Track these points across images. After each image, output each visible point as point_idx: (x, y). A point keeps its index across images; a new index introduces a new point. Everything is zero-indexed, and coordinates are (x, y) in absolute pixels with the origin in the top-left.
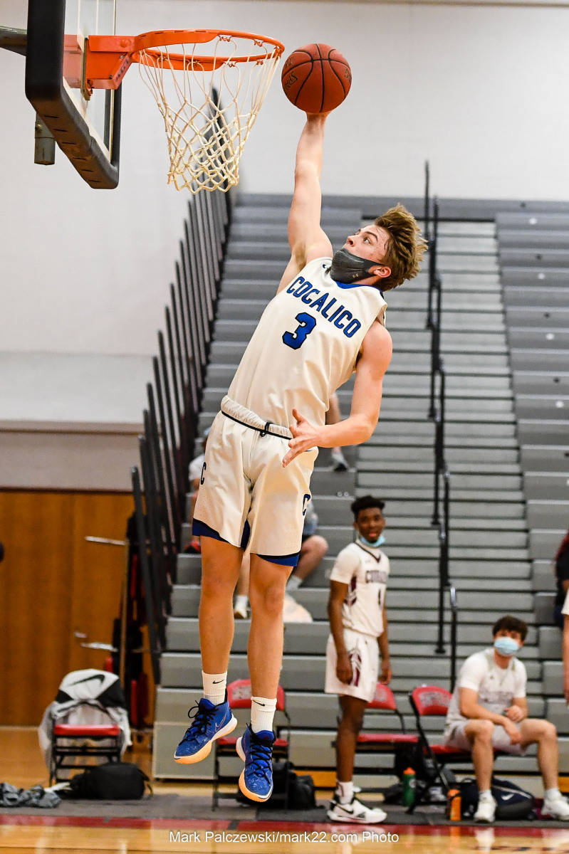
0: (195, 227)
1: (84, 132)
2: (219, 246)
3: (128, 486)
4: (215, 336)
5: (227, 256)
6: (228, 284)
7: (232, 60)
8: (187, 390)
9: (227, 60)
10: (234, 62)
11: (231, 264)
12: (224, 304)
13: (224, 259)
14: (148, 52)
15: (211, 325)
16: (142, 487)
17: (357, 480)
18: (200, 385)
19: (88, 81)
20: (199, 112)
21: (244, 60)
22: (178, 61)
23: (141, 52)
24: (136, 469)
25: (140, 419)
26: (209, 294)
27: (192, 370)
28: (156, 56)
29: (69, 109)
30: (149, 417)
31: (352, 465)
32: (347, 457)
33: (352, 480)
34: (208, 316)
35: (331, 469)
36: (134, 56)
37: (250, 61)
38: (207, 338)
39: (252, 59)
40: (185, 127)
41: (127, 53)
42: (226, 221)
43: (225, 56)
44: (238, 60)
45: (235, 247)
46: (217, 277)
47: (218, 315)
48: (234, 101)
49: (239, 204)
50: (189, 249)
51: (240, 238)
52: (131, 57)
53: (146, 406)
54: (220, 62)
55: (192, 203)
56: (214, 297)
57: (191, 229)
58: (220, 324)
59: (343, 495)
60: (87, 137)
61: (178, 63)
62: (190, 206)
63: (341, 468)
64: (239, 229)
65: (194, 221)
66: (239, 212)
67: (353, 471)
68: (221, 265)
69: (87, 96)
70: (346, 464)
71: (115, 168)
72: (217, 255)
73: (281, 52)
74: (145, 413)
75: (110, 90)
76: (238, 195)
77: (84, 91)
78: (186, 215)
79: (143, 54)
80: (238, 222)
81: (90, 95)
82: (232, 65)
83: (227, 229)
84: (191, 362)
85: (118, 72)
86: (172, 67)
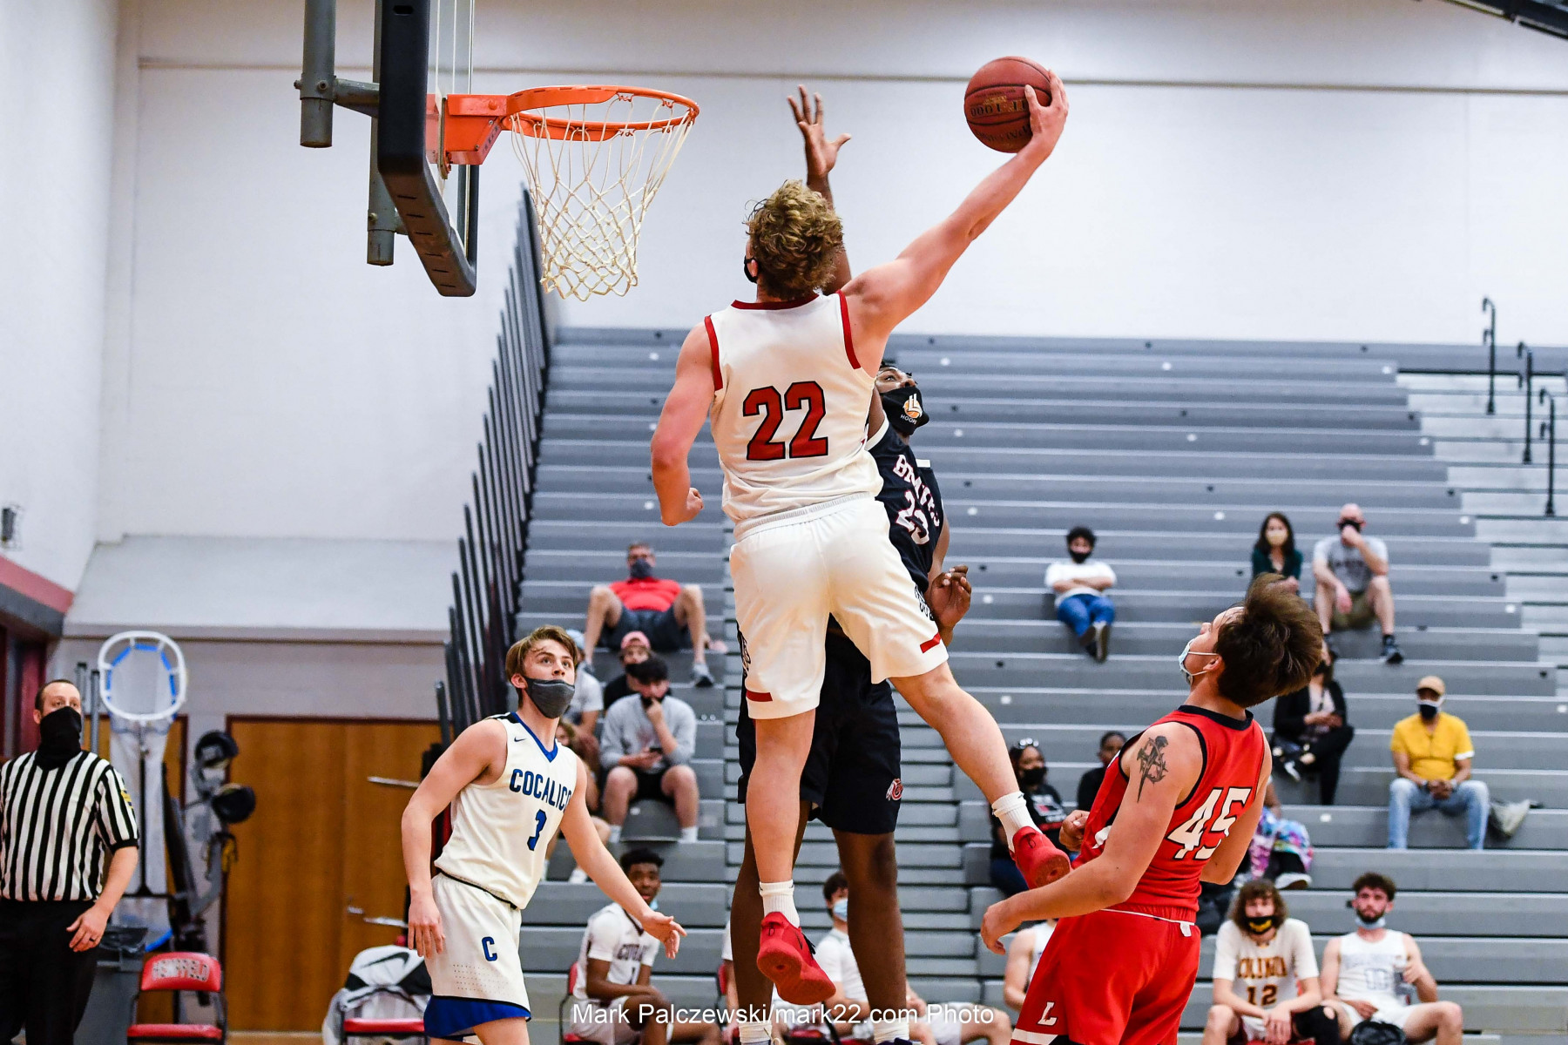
0: (506, 369)
1: (444, 218)
2: (536, 399)
3: (432, 712)
4: (533, 513)
5: (545, 410)
6: (547, 445)
7: (629, 127)
8: (492, 590)
9: (623, 127)
10: (631, 130)
11: (550, 419)
12: (544, 471)
13: (541, 413)
14: (523, 118)
15: (528, 499)
16: (450, 715)
17: (725, 697)
18: (515, 577)
19: (447, 153)
20: (572, 195)
21: (644, 127)
22: (557, 128)
23: (512, 117)
24: (442, 684)
25: (444, 624)
26: (525, 459)
27: (498, 561)
28: (533, 123)
29: (430, 187)
30: (456, 616)
31: (719, 680)
32: (712, 670)
33: (719, 698)
34: (523, 488)
35: (692, 684)
36: (504, 122)
37: (651, 128)
38: (523, 517)
39: (654, 126)
40: (557, 217)
41: (497, 117)
42: (542, 364)
43: (622, 123)
44: (636, 127)
45: (555, 396)
46: (534, 437)
47: (536, 486)
48: (621, 181)
49: (559, 341)
50: (500, 396)
51: (562, 386)
52: (501, 123)
53: (452, 602)
54: (613, 130)
55: (502, 339)
56: (530, 462)
57: (502, 372)
58: (539, 497)
59: (708, 718)
60: (447, 225)
61: (557, 131)
62: (500, 341)
63: (704, 683)
64: (559, 374)
65: (505, 362)
66: (560, 352)
67: (720, 687)
68: (539, 421)
69: (444, 174)
70: (712, 679)
71: (472, 269)
72: (533, 408)
73: (695, 116)
74: (451, 610)
75: (465, 166)
76: (558, 330)
77: (441, 166)
78: (495, 354)
79: (516, 119)
80: (558, 364)
81: (448, 172)
82: (629, 133)
83: (545, 373)
84: (497, 550)
85: (486, 142)
86: (549, 136)
